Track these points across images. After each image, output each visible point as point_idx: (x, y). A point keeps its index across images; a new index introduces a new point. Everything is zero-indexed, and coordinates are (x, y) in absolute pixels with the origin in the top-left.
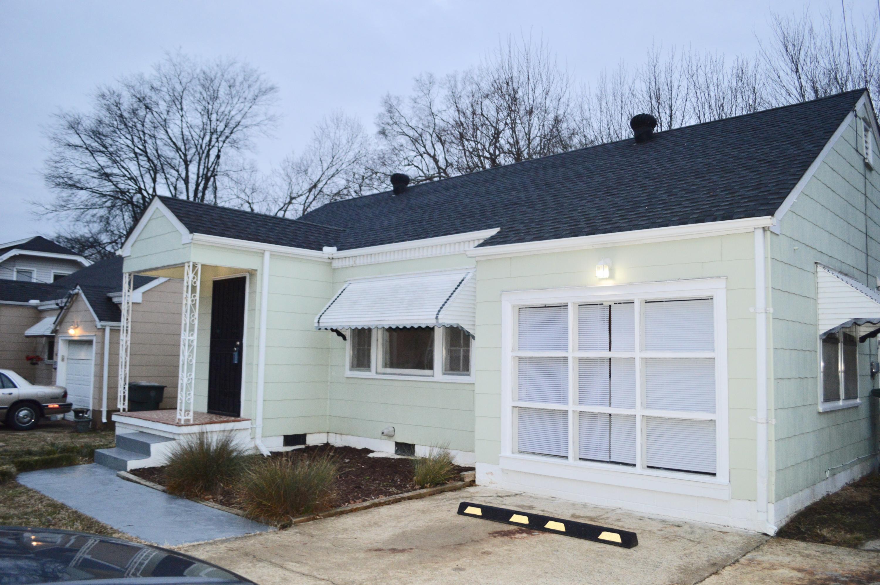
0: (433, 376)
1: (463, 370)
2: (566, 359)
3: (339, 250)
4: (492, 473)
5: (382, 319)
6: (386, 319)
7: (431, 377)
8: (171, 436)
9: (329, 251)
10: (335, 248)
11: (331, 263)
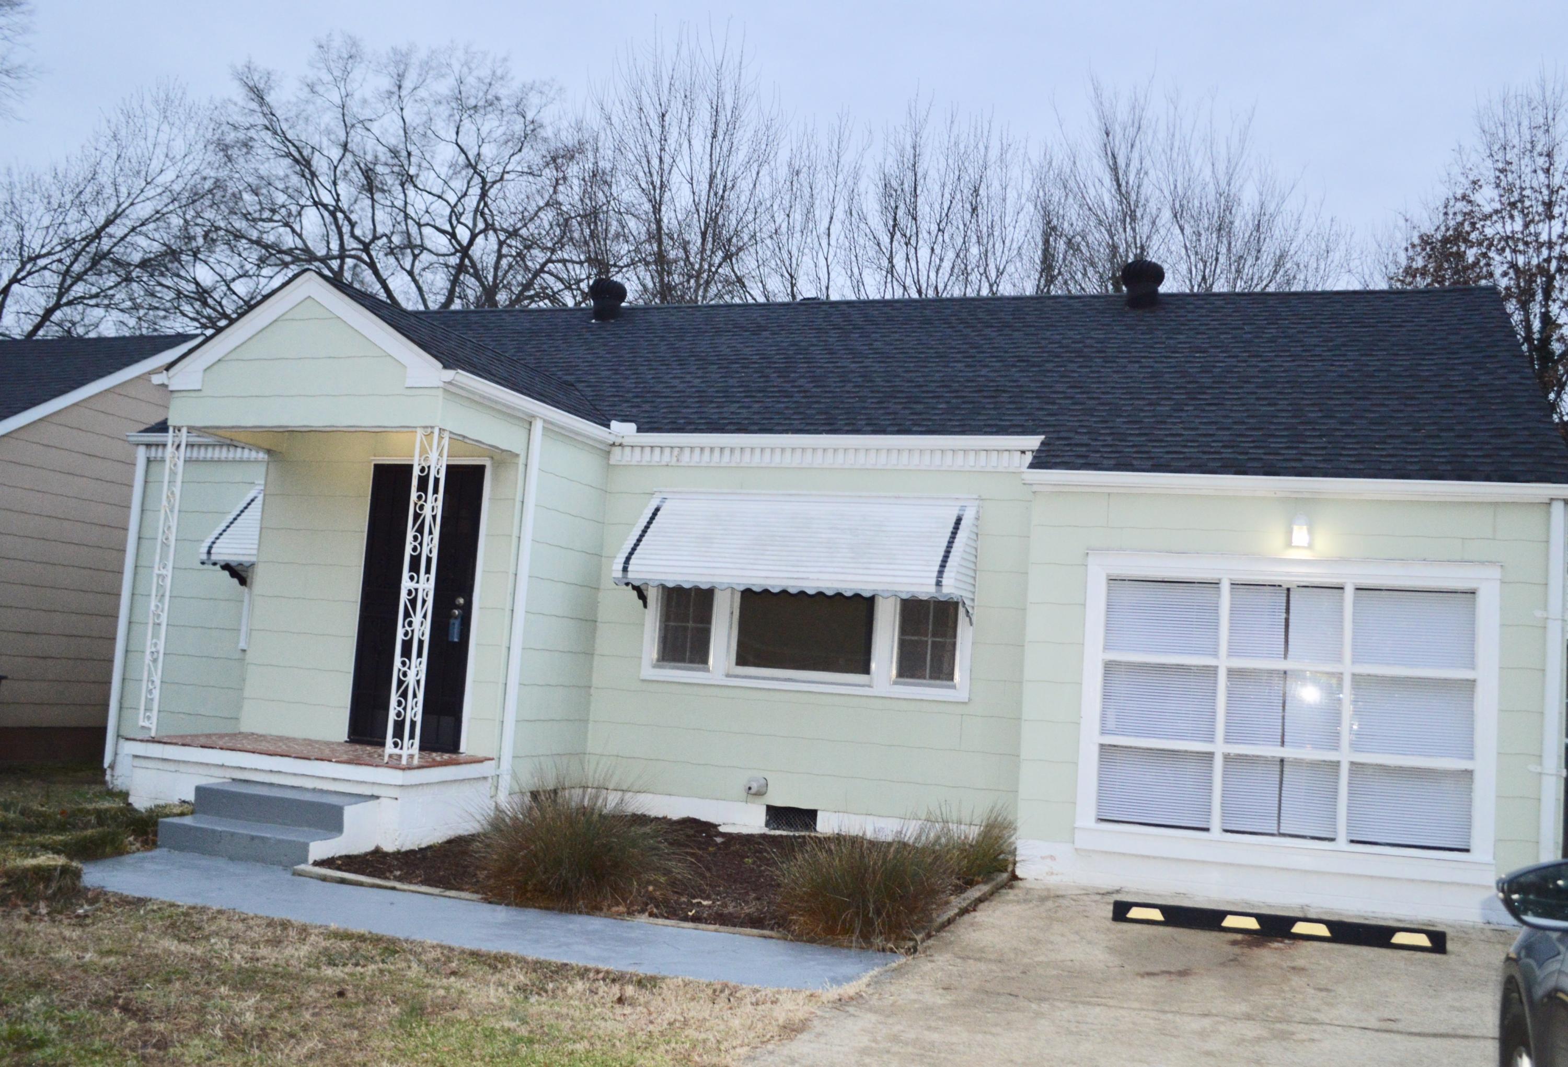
0: (870, 686)
1: (931, 678)
2: (1216, 668)
3: (639, 430)
4: (1052, 858)
5: (800, 575)
6: (811, 576)
7: (867, 688)
8: (367, 791)
9: (623, 430)
10: (632, 427)
11: (609, 452)
